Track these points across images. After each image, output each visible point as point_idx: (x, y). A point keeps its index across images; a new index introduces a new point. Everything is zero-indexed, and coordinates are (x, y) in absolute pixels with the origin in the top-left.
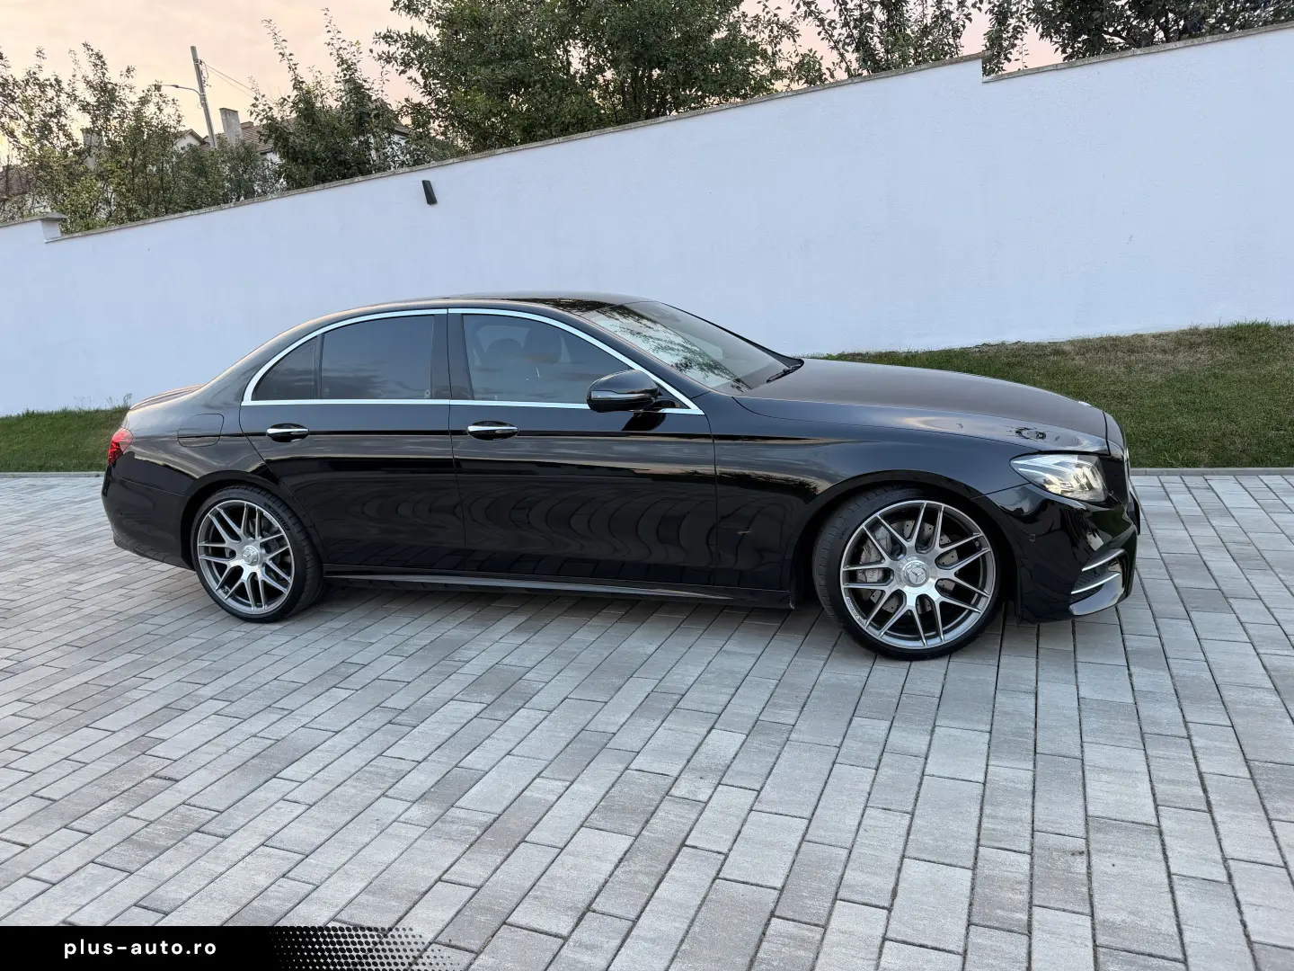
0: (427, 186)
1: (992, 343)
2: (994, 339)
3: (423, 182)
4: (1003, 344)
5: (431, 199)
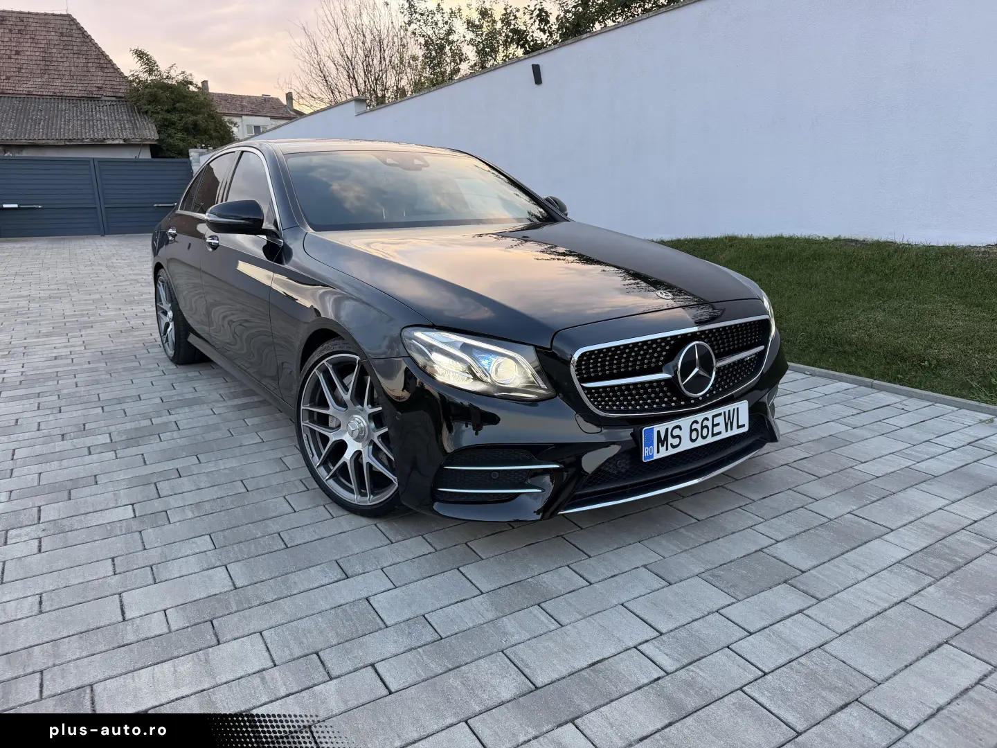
3: (532, 66)
5: (538, 80)
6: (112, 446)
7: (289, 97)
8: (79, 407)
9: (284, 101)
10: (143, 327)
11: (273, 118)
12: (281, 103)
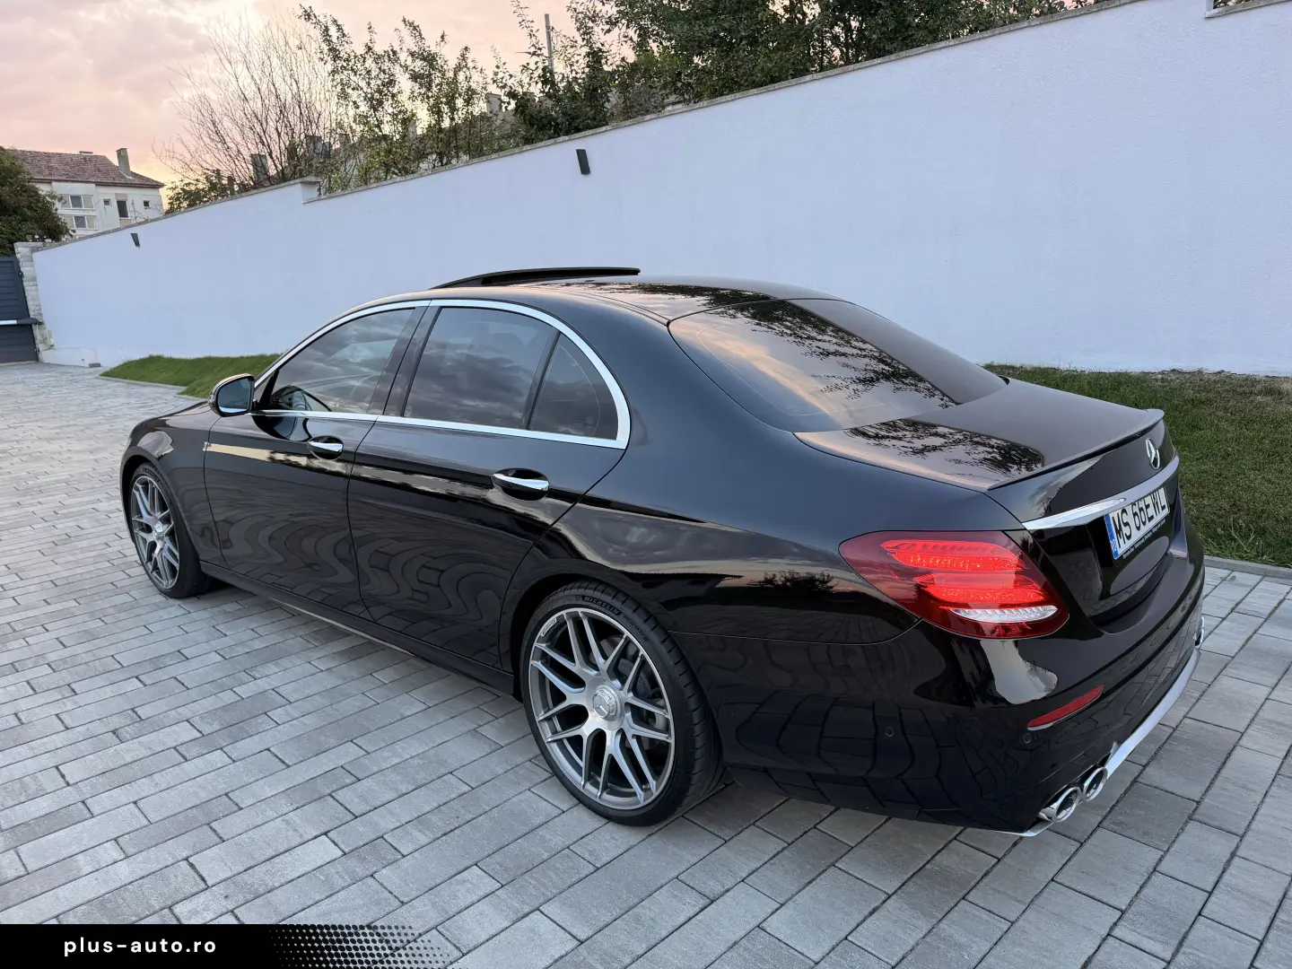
0: (582, 155)
1: (1184, 370)
2: (1187, 364)
3: (577, 151)
4: (1200, 372)
5: (585, 169)
6: (206, 742)
7: (122, 154)
8: (99, 681)
9: (115, 161)
10: (81, 532)
11: (99, 184)
12: (110, 164)
